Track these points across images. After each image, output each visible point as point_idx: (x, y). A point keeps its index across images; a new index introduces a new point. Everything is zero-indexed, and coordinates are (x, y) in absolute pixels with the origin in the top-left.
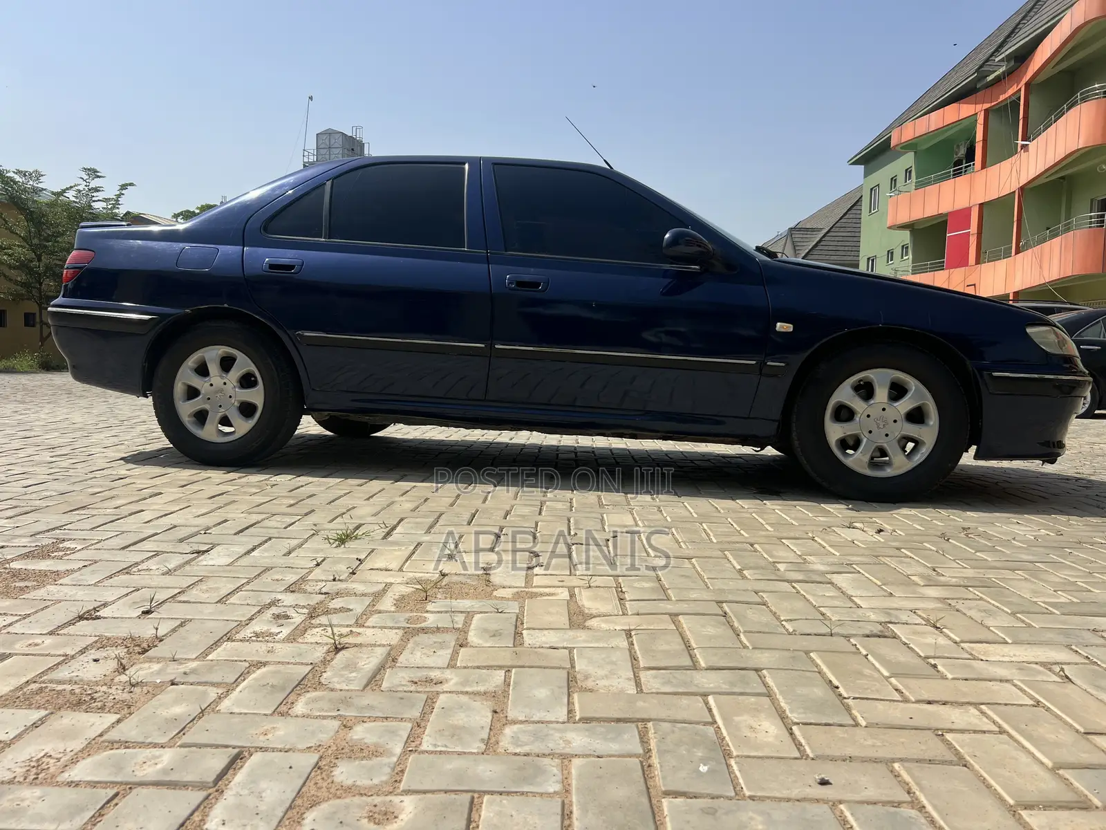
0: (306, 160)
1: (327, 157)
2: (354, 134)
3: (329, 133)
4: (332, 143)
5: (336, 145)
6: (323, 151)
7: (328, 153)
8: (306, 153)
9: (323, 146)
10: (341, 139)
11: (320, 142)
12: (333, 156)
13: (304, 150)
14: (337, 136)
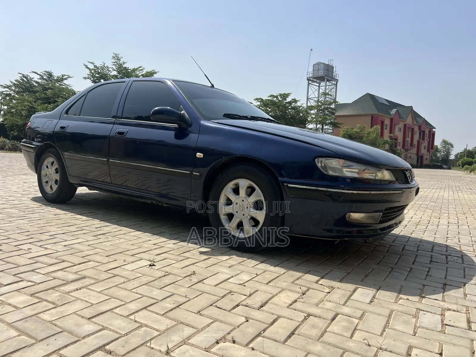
0: (308, 76)
1: (317, 74)
2: (329, 63)
3: (318, 64)
4: (319, 68)
5: (321, 69)
6: (315, 72)
7: (317, 72)
8: (308, 73)
9: (316, 69)
10: (323, 66)
11: (314, 68)
12: (319, 74)
13: (308, 72)
14: (321, 65)
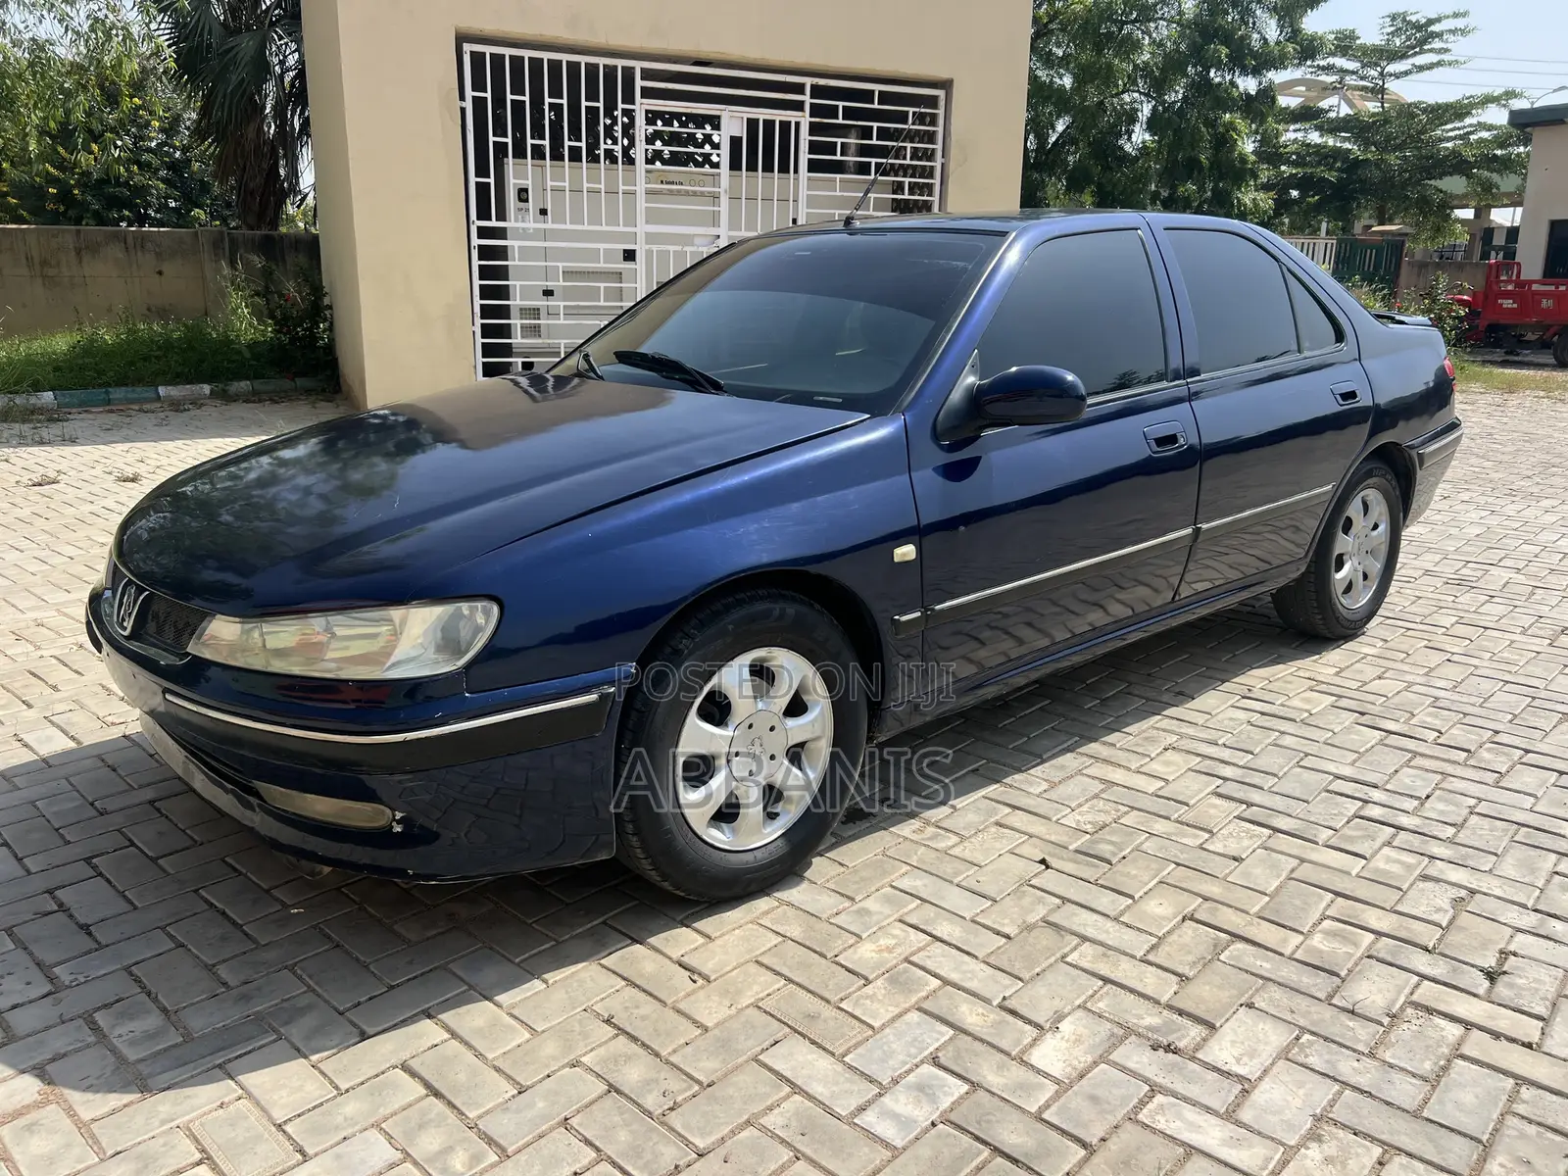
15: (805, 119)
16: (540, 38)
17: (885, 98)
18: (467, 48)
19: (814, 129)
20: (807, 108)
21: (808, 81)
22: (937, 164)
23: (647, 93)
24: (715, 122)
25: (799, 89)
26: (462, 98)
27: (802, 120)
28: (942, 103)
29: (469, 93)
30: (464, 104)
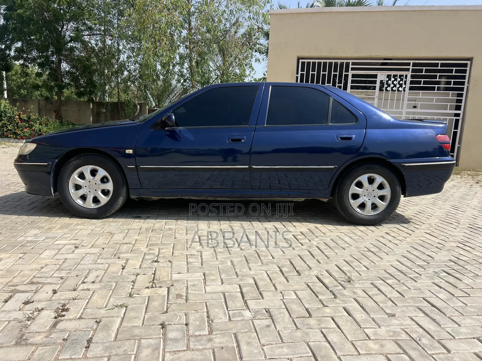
15: (409, 74)
16: (321, 57)
17: (443, 65)
18: (301, 61)
19: (412, 77)
20: (411, 70)
21: (412, 62)
22: (465, 87)
23: (353, 69)
24: (375, 76)
25: (409, 64)
26: (297, 73)
27: (408, 74)
28: (469, 66)
29: (300, 72)
30: (298, 75)
